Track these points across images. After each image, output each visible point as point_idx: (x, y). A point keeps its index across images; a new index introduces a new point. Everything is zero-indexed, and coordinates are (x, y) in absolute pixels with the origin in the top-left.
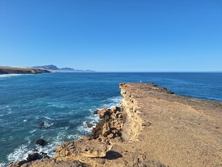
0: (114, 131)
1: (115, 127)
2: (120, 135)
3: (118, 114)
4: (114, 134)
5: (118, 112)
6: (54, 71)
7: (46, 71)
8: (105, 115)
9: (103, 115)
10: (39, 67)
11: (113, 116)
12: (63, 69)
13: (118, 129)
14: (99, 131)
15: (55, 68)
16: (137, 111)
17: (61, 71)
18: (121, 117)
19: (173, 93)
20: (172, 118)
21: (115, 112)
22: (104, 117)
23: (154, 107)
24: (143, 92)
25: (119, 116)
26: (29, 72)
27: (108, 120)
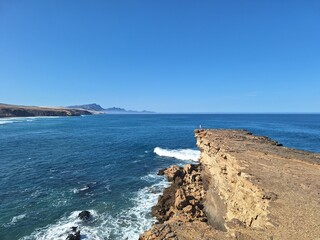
0: (192, 202)
1: (192, 194)
2: (201, 207)
3: (195, 176)
4: (193, 206)
5: (194, 173)
6: (98, 113)
7: (86, 113)
8: (175, 177)
9: (172, 176)
10: (76, 107)
11: (188, 178)
12: (110, 109)
13: (198, 197)
14: (169, 201)
15: (98, 108)
16: (242, 174)
17: (107, 112)
18: (200, 180)
19: (281, 145)
20: (304, 187)
21: (190, 171)
22: (174, 179)
23: (266, 167)
24: (237, 144)
25: (197, 178)
26: (62, 113)
27: (180, 184)
